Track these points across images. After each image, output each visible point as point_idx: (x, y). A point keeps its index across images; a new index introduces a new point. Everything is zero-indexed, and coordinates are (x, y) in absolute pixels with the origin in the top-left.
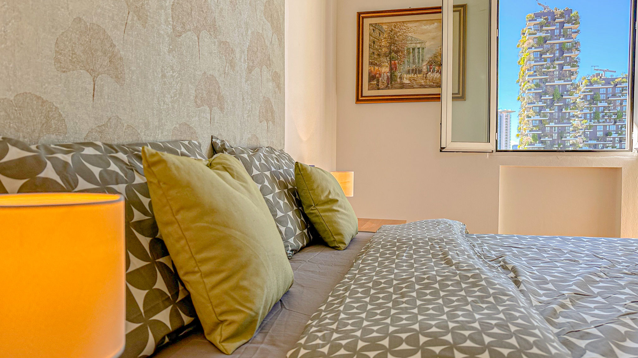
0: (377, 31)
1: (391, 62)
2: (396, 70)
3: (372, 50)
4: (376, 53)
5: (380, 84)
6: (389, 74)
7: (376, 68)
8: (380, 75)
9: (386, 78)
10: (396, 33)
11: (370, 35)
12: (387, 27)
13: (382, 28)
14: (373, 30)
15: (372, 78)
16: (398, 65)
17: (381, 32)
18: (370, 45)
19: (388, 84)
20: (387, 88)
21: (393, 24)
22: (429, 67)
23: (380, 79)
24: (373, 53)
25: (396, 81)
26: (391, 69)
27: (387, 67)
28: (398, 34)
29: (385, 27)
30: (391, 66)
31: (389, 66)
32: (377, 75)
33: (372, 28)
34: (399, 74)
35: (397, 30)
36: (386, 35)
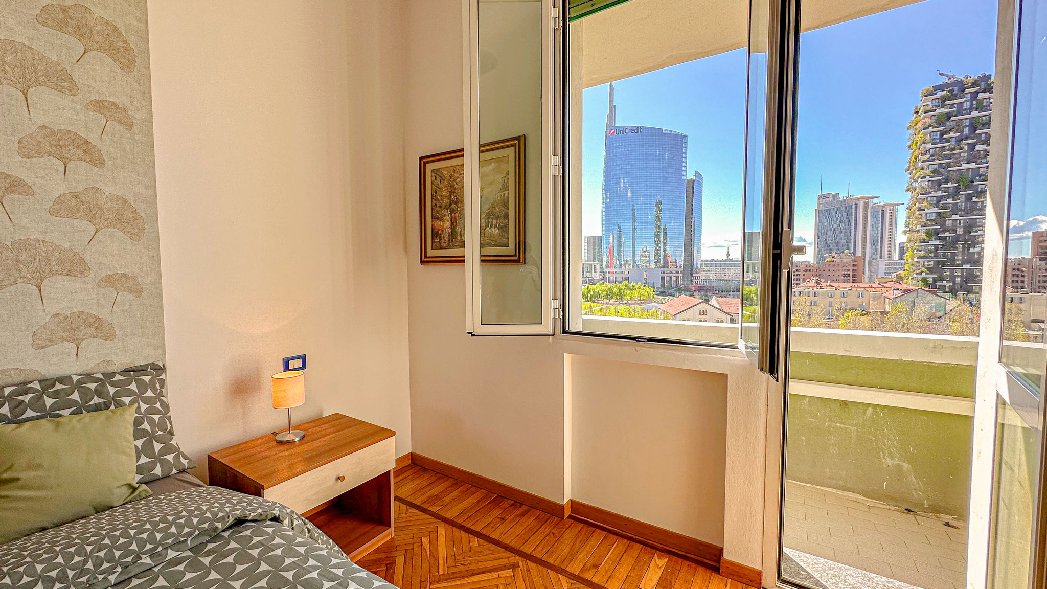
0: (438, 178)
1: (451, 215)
2: (456, 224)
3: (434, 202)
4: (438, 205)
5: (442, 241)
6: (450, 231)
7: (439, 222)
8: (442, 230)
9: (447, 234)
10: (455, 180)
11: (432, 183)
12: (446, 172)
13: (442, 174)
14: (435, 177)
15: (435, 234)
16: (457, 219)
17: (442, 179)
18: (432, 196)
19: (450, 242)
20: (449, 247)
21: (452, 168)
22: (487, 221)
23: (442, 236)
24: (436, 205)
25: (456, 238)
26: (452, 224)
27: (448, 221)
28: (457, 181)
29: (445, 172)
30: (451, 221)
31: (449, 220)
32: (440, 232)
33: (433, 174)
34: (459, 230)
35: (456, 175)
36: (446, 183)
